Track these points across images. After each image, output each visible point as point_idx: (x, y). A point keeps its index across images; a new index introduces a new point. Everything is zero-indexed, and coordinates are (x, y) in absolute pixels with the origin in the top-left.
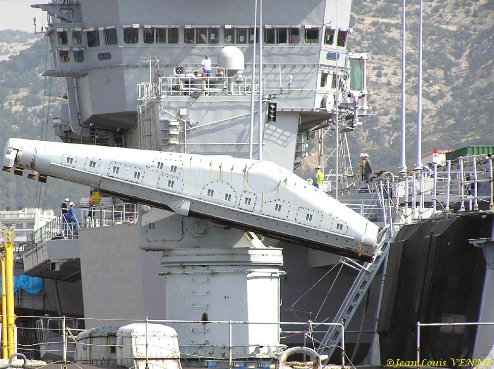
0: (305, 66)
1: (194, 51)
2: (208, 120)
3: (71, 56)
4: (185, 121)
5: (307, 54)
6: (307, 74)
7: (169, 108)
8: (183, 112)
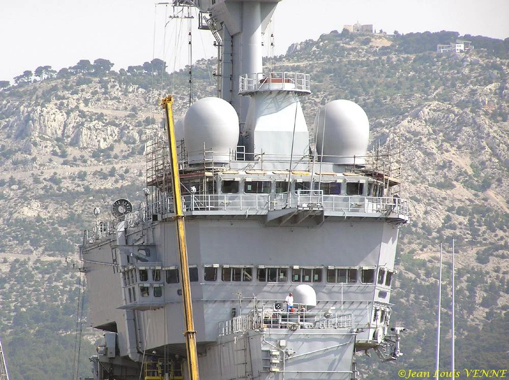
0: (361, 303)
1: (265, 289)
2: (304, 350)
3: (151, 292)
4: (284, 351)
5: (363, 292)
6: (362, 310)
7: (270, 340)
8: (283, 343)
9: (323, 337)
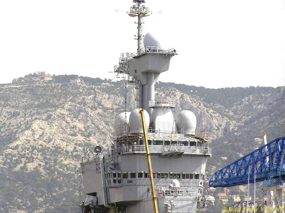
0: (194, 186)
1: (160, 181)
2: (179, 204)
3: (117, 181)
4: (172, 204)
5: (195, 183)
6: (195, 189)
7: (167, 200)
8: (172, 201)
9: (186, 199)
